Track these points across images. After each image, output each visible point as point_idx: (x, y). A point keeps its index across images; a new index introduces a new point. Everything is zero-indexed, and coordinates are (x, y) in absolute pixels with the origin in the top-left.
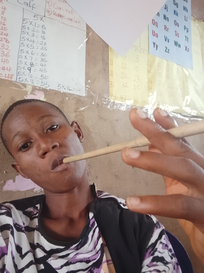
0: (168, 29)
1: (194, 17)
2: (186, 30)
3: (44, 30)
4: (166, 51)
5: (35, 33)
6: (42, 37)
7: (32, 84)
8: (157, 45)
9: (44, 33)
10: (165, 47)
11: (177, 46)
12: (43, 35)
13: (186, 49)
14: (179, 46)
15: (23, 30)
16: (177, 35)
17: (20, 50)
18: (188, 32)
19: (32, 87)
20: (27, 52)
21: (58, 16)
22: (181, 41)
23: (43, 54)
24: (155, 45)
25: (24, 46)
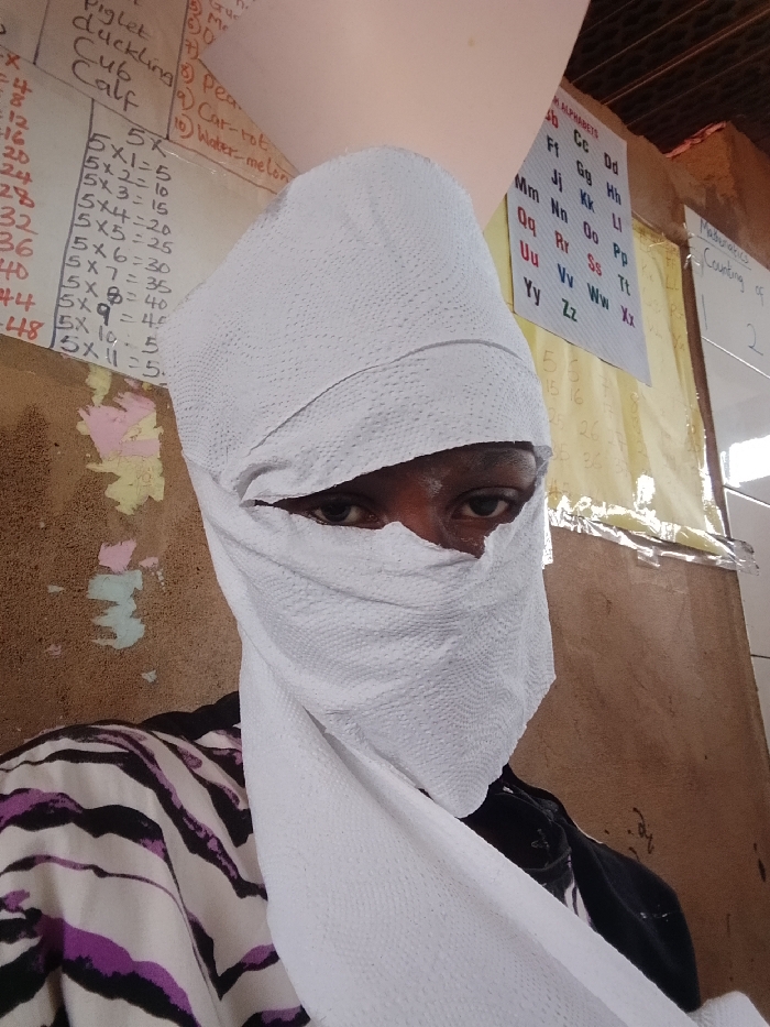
0: (567, 245)
1: (640, 220)
2: (619, 255)
3: (162, 184)
4: (565, 314)
5: (132, 189)
6: (156, 206)
7: (112, 367)
8: (539, 291)
9: (162, 191)
10: (564, 300)
11: (597, 301)
12: (160, 198)
13: (625, 318)
14: (605, 303)
15: (86, 171)
16: (595, 267)
17: (73, 239)
18: (625, 263)
20: (99, 250)
21: (214, 146)
22: (608, 288)
23: (158, 265)
24: (532, 290)
25: (89, 225)
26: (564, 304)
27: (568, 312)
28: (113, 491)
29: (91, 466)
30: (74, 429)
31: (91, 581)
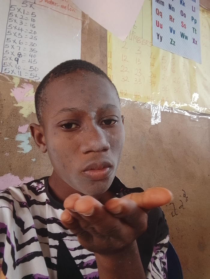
0: (174, 19)
1: (202, 7)
2: (194, 21)
3: (33, 18)
4: (171, 43)
5: (24, 21)
6: (32, 25)
7: (20, 76)
8: (162, 37)
9: (33, 20)
10: (171, 39)
11: (183, 38)
12: (32, 23)
13: (194, 42)
14: (186, 38)
15: (10, 17)
16: (184, 26)
17: (6, 39)
18: (195, 23)
19: (20, 79)
20: (14, 41)
21: (50, 3)
22: (188, 32)
23: (33, 44)
24: (159, 37)
25: (11, 34)
26: (171, 40)
27: (172, 42)
28: (21, 111)
29: (15, 105)
30: (10, 95)
31: (16, 136)
